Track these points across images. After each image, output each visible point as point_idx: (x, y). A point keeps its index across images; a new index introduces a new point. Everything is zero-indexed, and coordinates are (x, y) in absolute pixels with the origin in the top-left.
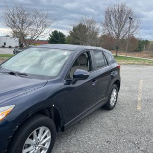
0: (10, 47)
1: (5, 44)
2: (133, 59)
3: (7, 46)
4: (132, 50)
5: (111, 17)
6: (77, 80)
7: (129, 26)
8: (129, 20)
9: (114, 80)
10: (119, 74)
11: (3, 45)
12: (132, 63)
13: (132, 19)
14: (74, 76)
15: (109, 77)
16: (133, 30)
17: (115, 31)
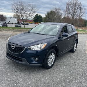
0: (12, 23)
1: (9, 21)
2: (82, 31)
3: (11, 22)
4: (81, 26)
5: (70, 7)
6: (63, 37)
7: (79, 12)
8: (79, 9)
9: (76, 39)
10: (78, 36)
11: (9, 22)
12: (81, 33)
13: (81, 8)
14: (62, 35)
15: (74, 38)
16: (82, 14)
17: (71, 15)
